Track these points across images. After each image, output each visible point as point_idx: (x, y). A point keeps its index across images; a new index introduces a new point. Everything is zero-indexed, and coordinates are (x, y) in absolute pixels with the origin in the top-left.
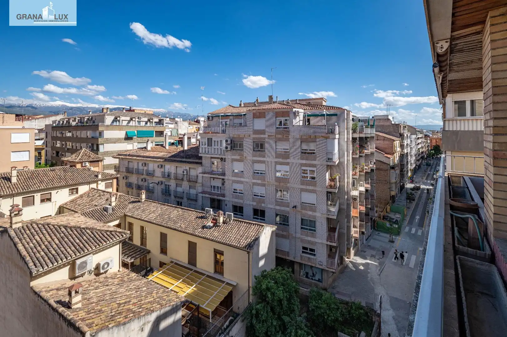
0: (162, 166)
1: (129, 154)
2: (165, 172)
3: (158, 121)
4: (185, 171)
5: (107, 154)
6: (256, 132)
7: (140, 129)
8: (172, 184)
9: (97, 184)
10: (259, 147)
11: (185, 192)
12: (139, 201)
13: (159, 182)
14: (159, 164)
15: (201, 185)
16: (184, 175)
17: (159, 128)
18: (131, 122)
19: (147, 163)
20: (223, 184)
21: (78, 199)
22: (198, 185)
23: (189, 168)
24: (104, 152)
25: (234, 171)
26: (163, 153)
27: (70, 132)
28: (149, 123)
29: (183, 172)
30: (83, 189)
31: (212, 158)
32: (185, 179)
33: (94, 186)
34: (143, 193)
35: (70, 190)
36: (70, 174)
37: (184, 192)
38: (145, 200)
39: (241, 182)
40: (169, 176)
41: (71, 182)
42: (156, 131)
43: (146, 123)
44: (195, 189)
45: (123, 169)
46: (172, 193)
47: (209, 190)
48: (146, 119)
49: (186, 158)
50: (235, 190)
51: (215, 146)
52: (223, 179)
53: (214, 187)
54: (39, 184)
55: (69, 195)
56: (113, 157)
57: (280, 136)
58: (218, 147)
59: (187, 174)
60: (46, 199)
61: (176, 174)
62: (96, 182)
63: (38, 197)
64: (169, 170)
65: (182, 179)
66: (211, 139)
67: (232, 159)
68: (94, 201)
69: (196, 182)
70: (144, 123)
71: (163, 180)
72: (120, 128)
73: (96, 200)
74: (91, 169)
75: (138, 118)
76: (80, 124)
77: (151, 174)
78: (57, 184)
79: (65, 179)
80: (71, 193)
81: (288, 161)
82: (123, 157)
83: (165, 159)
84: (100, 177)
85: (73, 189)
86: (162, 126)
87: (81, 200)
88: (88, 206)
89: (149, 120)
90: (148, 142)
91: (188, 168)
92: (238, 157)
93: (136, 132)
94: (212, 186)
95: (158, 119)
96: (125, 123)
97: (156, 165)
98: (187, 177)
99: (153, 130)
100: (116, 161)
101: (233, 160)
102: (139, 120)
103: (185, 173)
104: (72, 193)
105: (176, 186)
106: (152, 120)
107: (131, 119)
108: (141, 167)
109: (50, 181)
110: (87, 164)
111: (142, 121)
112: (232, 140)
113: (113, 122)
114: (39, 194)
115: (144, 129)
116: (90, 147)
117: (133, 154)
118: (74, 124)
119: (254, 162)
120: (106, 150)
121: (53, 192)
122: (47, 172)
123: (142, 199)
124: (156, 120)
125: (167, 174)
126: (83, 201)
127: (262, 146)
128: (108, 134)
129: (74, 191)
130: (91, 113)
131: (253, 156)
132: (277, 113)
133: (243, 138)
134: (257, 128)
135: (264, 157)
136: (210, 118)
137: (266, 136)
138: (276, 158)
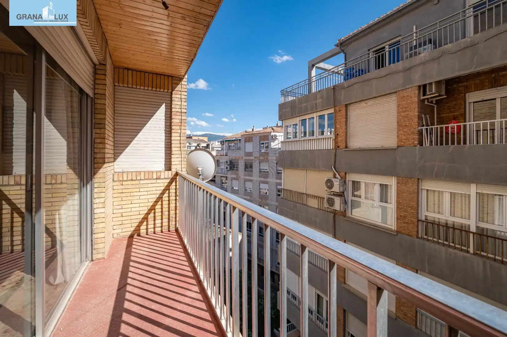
3: (206, 146)
6: (247, 154)
10: (248, 167)
25: (233, 188)
31: (222, 177)
43: (196, 148)
48: (196, 145)
57: (262, 158)
66: (219, 160)
67: (231, 178)
81: (268, 180)
89: (198, 145)
92: (235, 176)
101: (233, 179)
106: (201, 145)
111: (193, 146)
112: (231, 161)
119: (245, 181)
127: (251, 167)
131: (245, 175)
132: (260, 137)
133: (238, 160)
134: (247, 151)
135: (251, 176)
136: (222, 142)
137: (253, 158)
138: (260, 177)
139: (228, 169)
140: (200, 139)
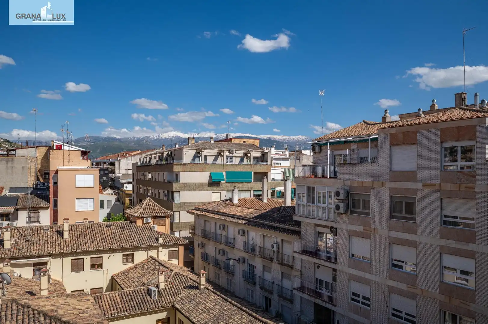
0: (244, 232)
1: (206, 208)
2: (248, 244)
3: (259, 155)
4: (275, 245)
5: (183, 206)
6: (397, 176)
7: (232, 169)
8: (258, 263)
9: (158, 251)
11: (276, 283)
12: (197, 288)
13: (239, 259)
14: (241, 228)
15: (300, 273)
16: (274, 251)
17: (260, 168)
18: (220, 158)
19: (226, 224)
20: (335, 279)
21: (131, 271)
22: (294, 273)
23: (282, 240)
24: (180, 204)
25: (352, 255)
26: (249, 211)
27: (149, 173)
28: (245, 160)
29: (272, 246)
30: (140, 257)
31: (317, 225)
32: (275, 260)
33: (153, 253)
34: (202, 275)
35: (123, 255)
36: (126, 233)
37: (273, 282)
38: (205, 288)
39: (367, 282)
40: (253, 250)
41: (124, 245)
42: (255, 173)
43: (242, 160)
44: (291, 280)
45: (199, 232)
46: (257, 280)
47: (312, 286)
48: (241, 154)
49: (279, 221)
50: (354, 294)
51: (319, 202)
52: (335, 270)
53: (321, 281)
54: (89, 244)
55: (123, 262)
56: (188, 212)
57: (449, 187)
58: (324, 205)
59: (278, 251)
60: (97, 266)
61: (263, 248)
62: (156, 248)
63: (88, 260)
64: (254, 241)
65: (272, 260)
66: (314, 188)
67: (349, 231)
68: (146, 277)
69: (292, 268)
70: (239, 159)
71: (246, 255)
72: (203, 167)
73: (148, 276)
74: (154, 227)
75: (229, 152)
76: (160, 163)
77: (231, 244)
78: (109, 245)
79: (119, 239)
80: (125, 261)
81: (472, 247)
82: (198, 212)
83: (249, 221)
84: (161, 241)
85: (128, 255)
86: (265, 164)
87: (133, 273)
88: (136, 283)
89: (246, 155)
90: (233, 190)
91: (279, 240)
92: (359, 228)
93: (224, 174)
94: (317, 279)
95: (260, 153)
96: (210, 160)
97: (237, 229)
98: (278, 257)
99: (249, 170)
100: (191, 219)
101: (351, 234)
102: (231, 155)
103: (275, 249)
104: (127, 261)
105: (264, 270)
106: (250, 153)
107: (220, 154)
108: (219, 232)
109: (103, 241)
110: (150, 220)
111: (236, 157)
112: (348, 192)
113: (194, 159)
114: (89, 257)
115: (237, 169)
116: (166, 196)
117: (211, 209)
118: (154, 161)
119: (392, 242)
120: (183, 200)
121: (105, 256)
122: (102, 229)
123: (200, 284)
124: (258, 154)
125: (250, 247)
126: (135, 275)
127: (410, 208)
128: (186, 177)
129: (128, 258)
130: (177, 146)
131: (391, 229)
132: (443, 131)
133: (368, 189)
134: (397, 167)
135: (414, 232)
136: (317, 147)
137: (419, 186)
138: (442, 237)
139: (342, 210)
140: (247, 143)
